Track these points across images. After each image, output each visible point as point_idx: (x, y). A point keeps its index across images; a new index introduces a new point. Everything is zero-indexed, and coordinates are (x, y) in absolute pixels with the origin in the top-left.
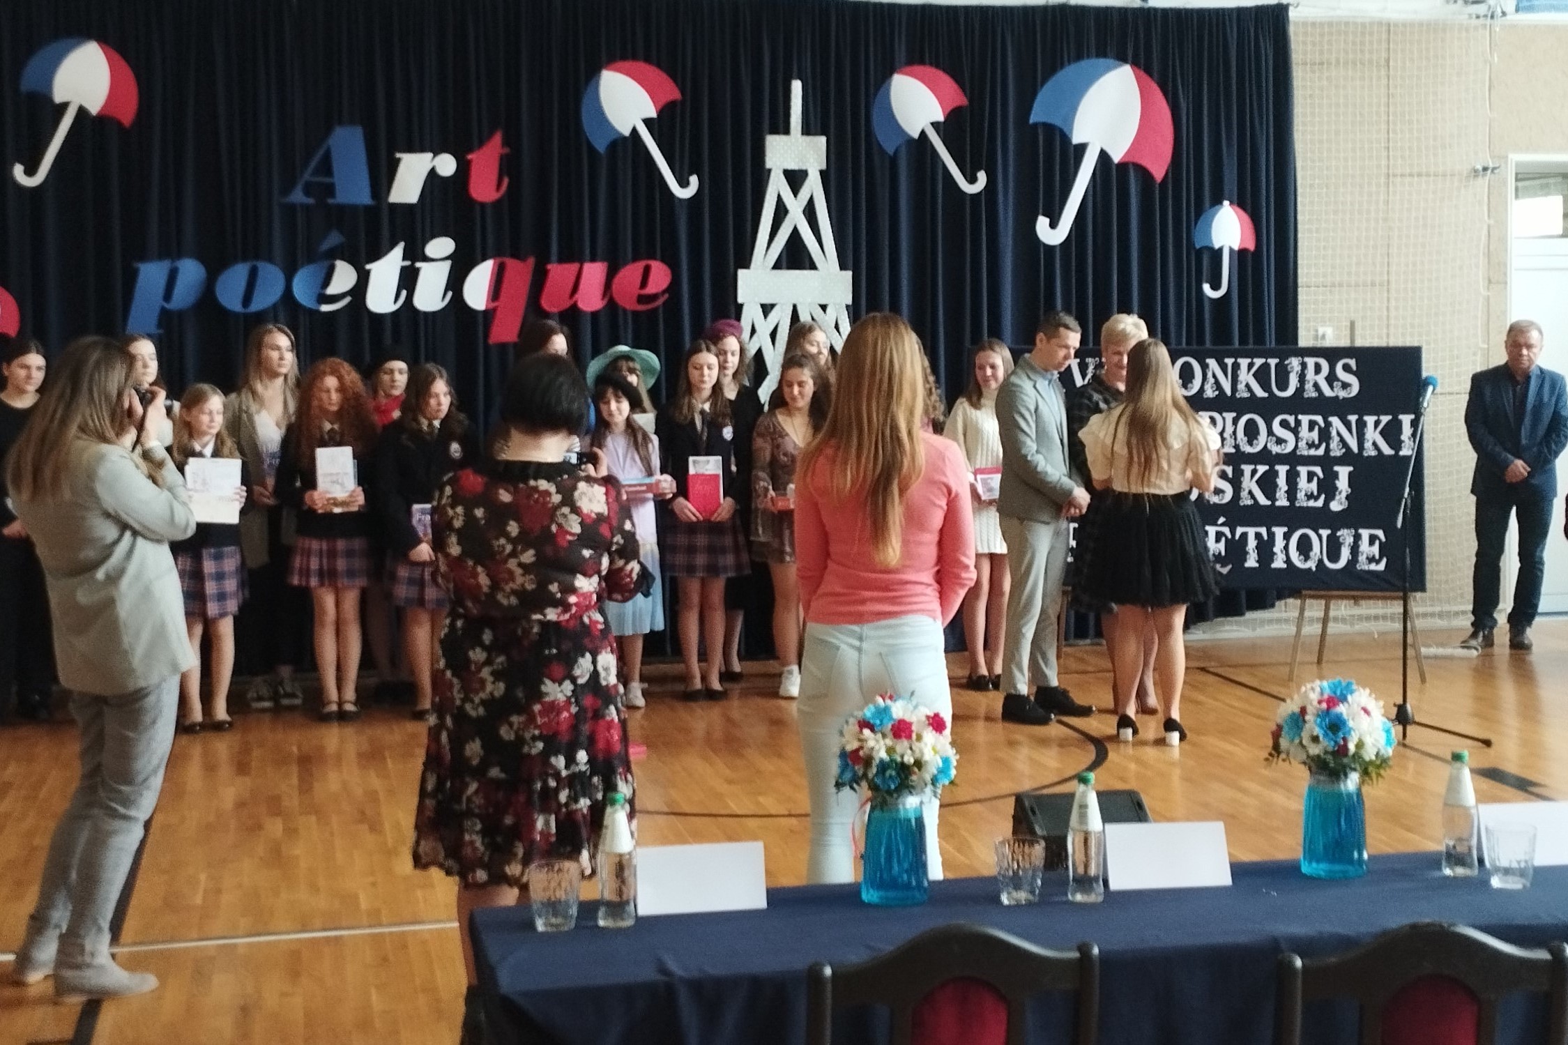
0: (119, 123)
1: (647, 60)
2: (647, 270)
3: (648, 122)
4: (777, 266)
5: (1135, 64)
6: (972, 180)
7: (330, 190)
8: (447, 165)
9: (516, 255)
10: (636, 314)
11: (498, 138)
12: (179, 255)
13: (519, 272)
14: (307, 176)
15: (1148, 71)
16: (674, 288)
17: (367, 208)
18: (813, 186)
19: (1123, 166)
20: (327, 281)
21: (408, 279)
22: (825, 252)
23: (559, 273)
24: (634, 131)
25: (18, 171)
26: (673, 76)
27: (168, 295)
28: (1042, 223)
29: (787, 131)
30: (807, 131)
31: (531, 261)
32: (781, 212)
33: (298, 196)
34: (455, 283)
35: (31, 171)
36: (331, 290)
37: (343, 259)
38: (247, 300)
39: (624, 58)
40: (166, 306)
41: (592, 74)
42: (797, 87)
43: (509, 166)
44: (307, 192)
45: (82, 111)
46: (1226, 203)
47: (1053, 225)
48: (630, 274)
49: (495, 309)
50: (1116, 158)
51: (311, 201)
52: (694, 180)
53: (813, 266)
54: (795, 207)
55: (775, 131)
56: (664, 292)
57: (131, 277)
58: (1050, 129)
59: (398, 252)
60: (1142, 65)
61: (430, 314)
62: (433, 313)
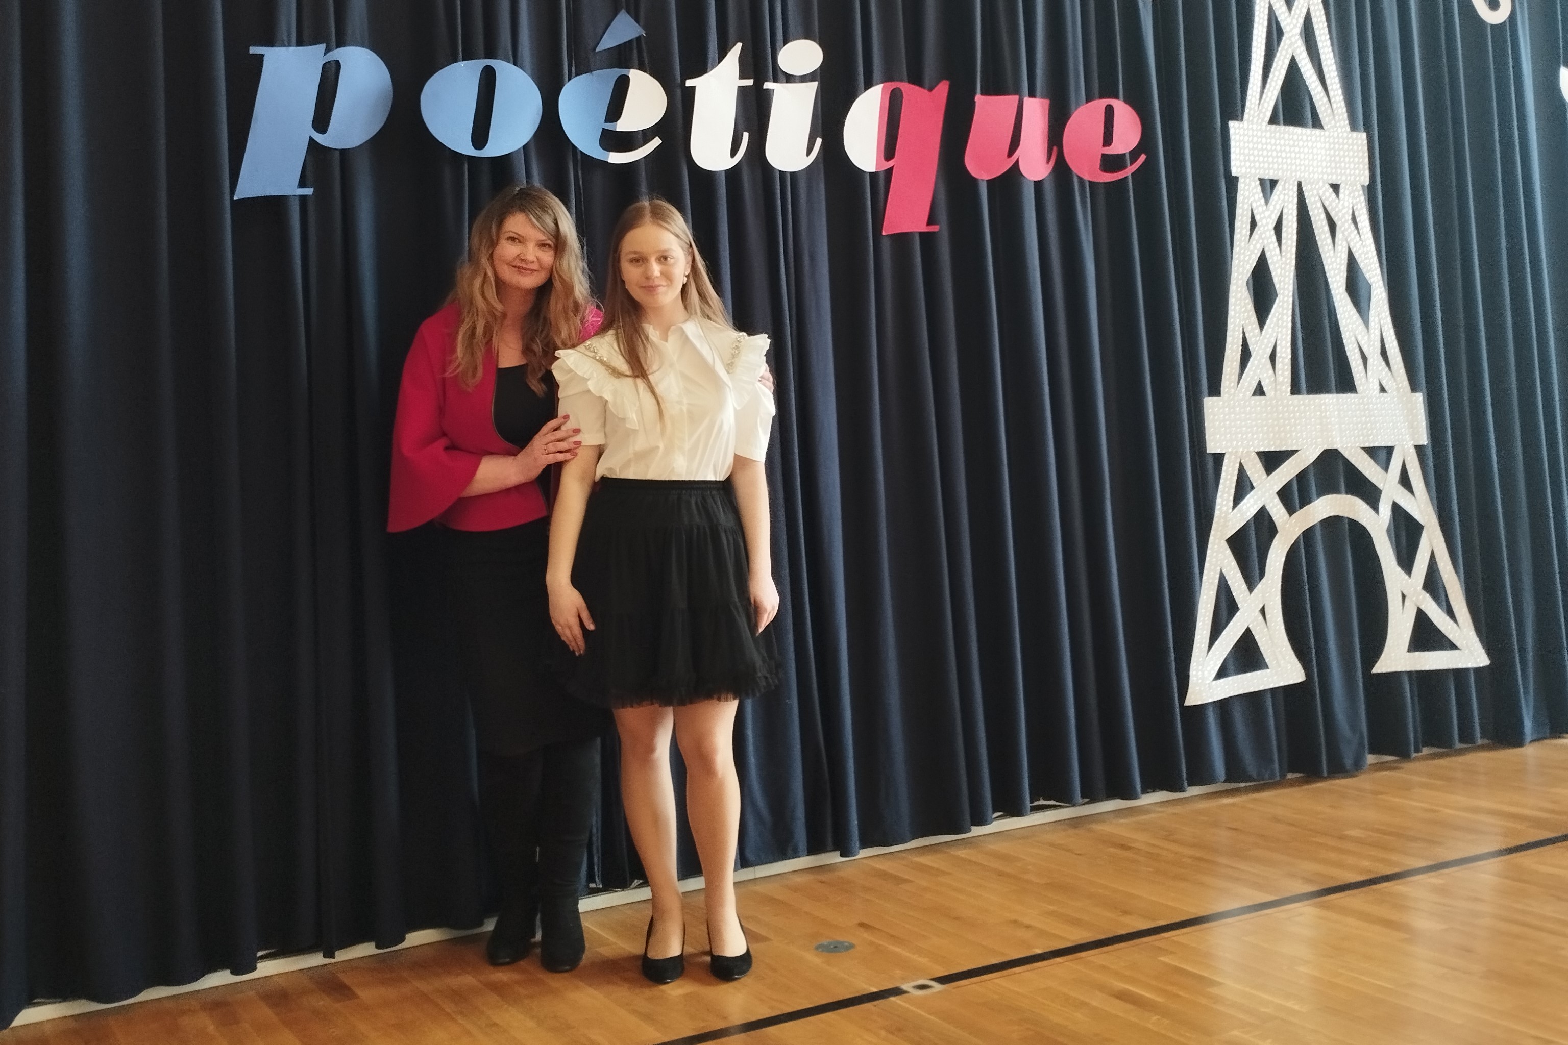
2: (1110, 115)
4: (1273, 120)
6: (1493, 4)
10: (1097, 188)
12: (340, 42)
13: (925, 109)
20: (615, 110)
21: (753, 111)
22: (1332, 101)
23: (991, 112)
27: (321, 121)
31: (943, 88)
32: (1275, 33)
34: (829, 121)
36: (624, 125)
37: (641, 68)
40: (319, 138)
48: (1086, 118)
49: (889, 172)
53: (1317, 123)
54: (1292, 26)
56: (1134, 153)
57: (246, 73)
59: (732, 61)
61: (788, 176)
62: (792, 174)
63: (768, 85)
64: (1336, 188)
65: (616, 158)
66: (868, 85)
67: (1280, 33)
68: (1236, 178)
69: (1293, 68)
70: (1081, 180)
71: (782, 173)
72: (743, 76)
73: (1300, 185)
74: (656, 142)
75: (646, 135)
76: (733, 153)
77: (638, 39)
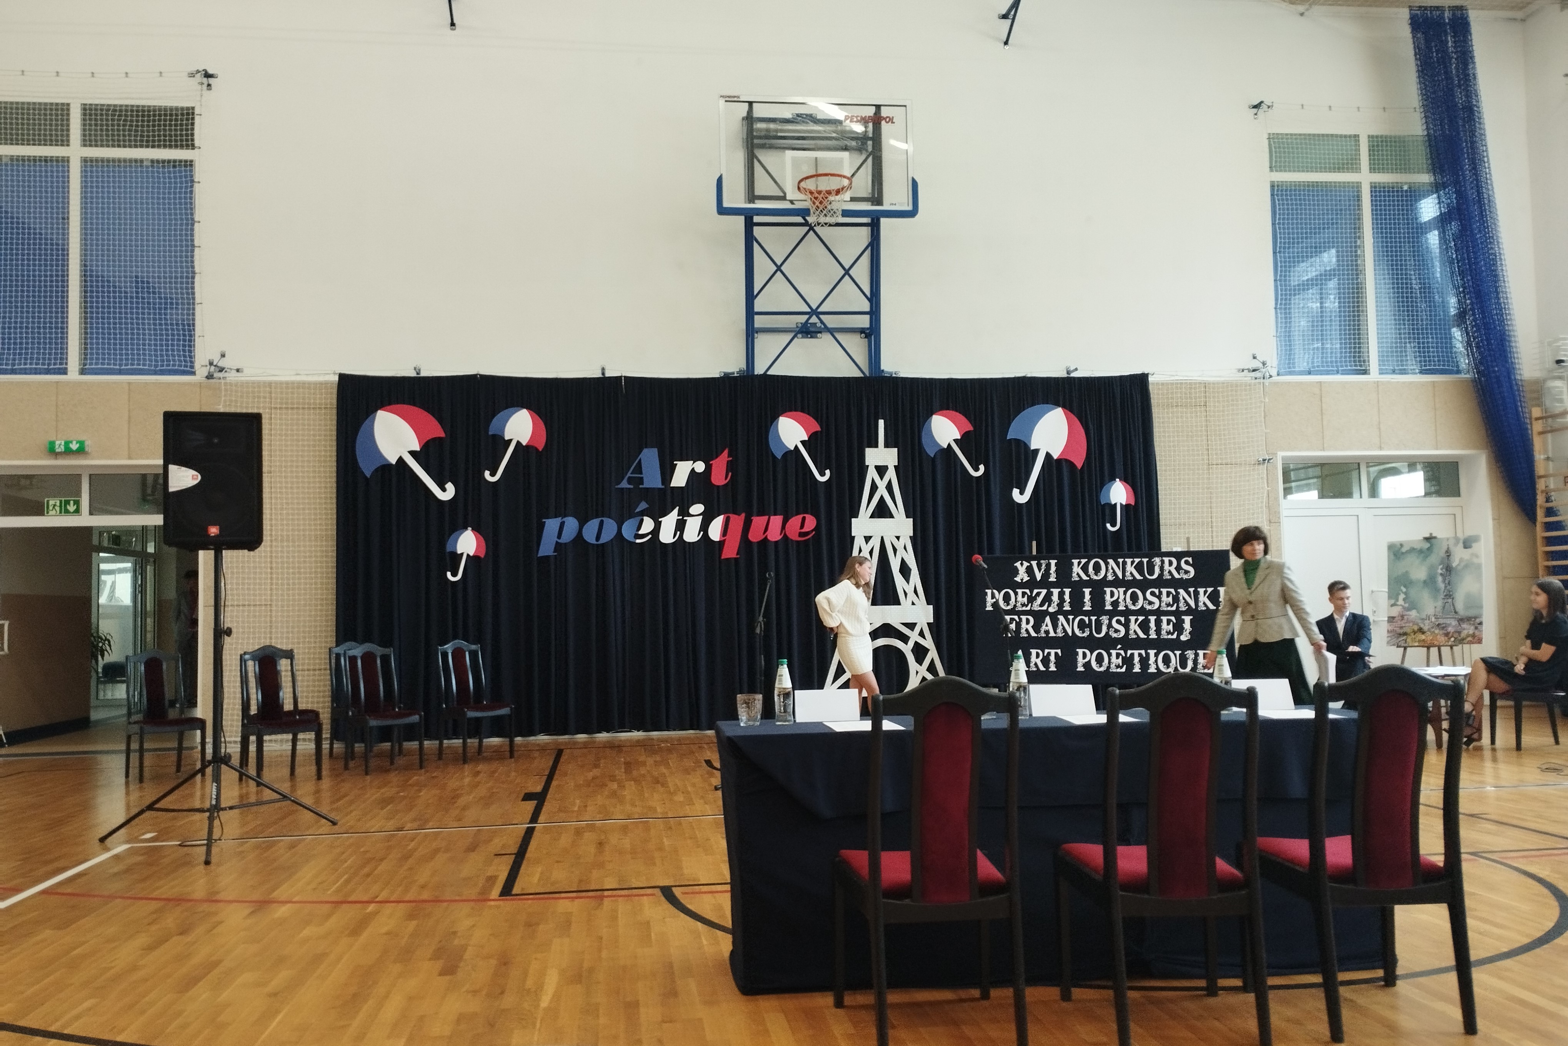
0: (536, 449)
1: (803, 411)
2: (804, 519)
3: (803, 442)
4: (872, 516)
5: (1064, 407)
6: (977, 470)
7: (641, 480)
8: (700, 467)
9: (735, 513)
10: (798, 542)
11: (726, 453)
12: (565, 516)
13: (738, 521)
14: (629, 475)
15: (1071, 411)
16: (817, 528)
17: (660, 489)
18: (891, 474)
19: (1059, 460)
20: (639, 528)
21: (680, 526)
22: (898, 509)
23: (758, 522)
24: (796, 447)
25: (487, 474)
26: (816, 419)
27: (559, 536)
28: (1016, 492)
29: (876, 446)
30: (887, 445)
31: (743, 515)
32: (874, 488)
33: (624, 484)
34: (704, 527)
35: (493, 474)
36: (641, 532)
38: (598, 538)
39: (791, 411)
40: (559, 541)
41: (775, 418)
42: (881, 423)
43: (731, 467)
44: (629, 482)
45: (518, 443)
46: (1118, 480)
47: (1022, 493)
48: (795, 521)
49: (724, 540)
50: (1055, 456)
51: (632, 487)
52: (828, 472)
53: (891, 516)
54: (882, 485)
55: (870, 446)
56: (812, 531)
57: (542, 526)
58: (1018, 442)
59: (676, 511)
60: (1067, 407)
61: (691, 544)
63: (686, 518)
64: (898, 538)
65: (638, 541)
66: (718, 515)
67: (877, 488)
68: (854, 537)
69: (882, 498)
70: (792, 540)
71: (689, 543)
72: (677, 516)
73: (882, 538)
74: (650, 536)
75: (647, 535)
76: (674, 537)
77: (647, 509)
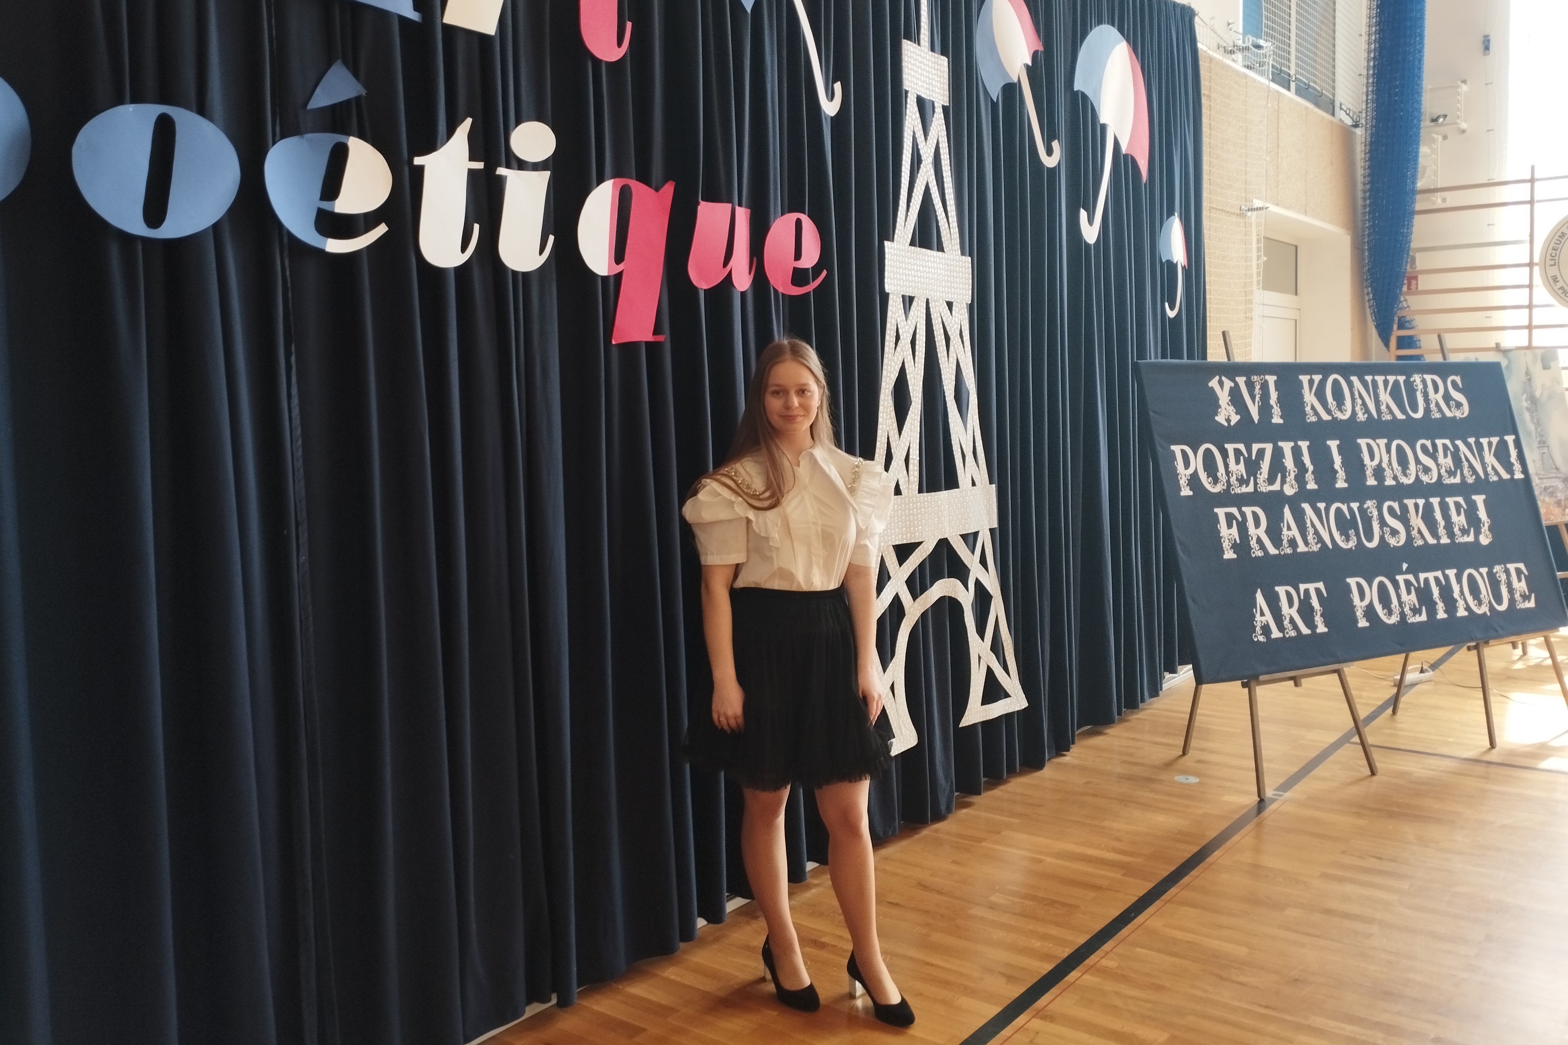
2: (799, 229)
4: (913, 241)
5: (1129, 40)
6: (1050, 150)
10: (792, 300)
13: (652, 209)
15: (1135, 51)
17: (407, 24)
18: (939, 129)
19: (1125, 157)
21: (484, 201)
22: (950, 228)
23: (710, 219)
28: (1084, 217)
29: (918, 39)
30: (932, 43)
31: (669, 189)
34: (561, 217)
36: (343, 205)
37: (362, 136)
38: (154, 205)
46: (1177, 214)
47: (1091, 224)
48: (781, 233)
49: (619, 277)
50: (1123, 148)
52: (839, 87)
53: (941, 246)
54: (926, 154)
55: (909, 36)
56: (816, 268)
58: (1086, 101)
59: (459, 142)
61: (520, 277)
62: (526, 275)
63: (501, 171)
64: (950, 306)
65: (335, 246)
66: (600, 181)
67: (920, 160)
68: (888, 294)
69: (927, 193)
70: (776, 291)
71: (515, 273)
72: (472, 158)
73: (927, 302)
74: (382, 229)
75: (369, 221)
76: (464, 249)
77: (358, 99)
